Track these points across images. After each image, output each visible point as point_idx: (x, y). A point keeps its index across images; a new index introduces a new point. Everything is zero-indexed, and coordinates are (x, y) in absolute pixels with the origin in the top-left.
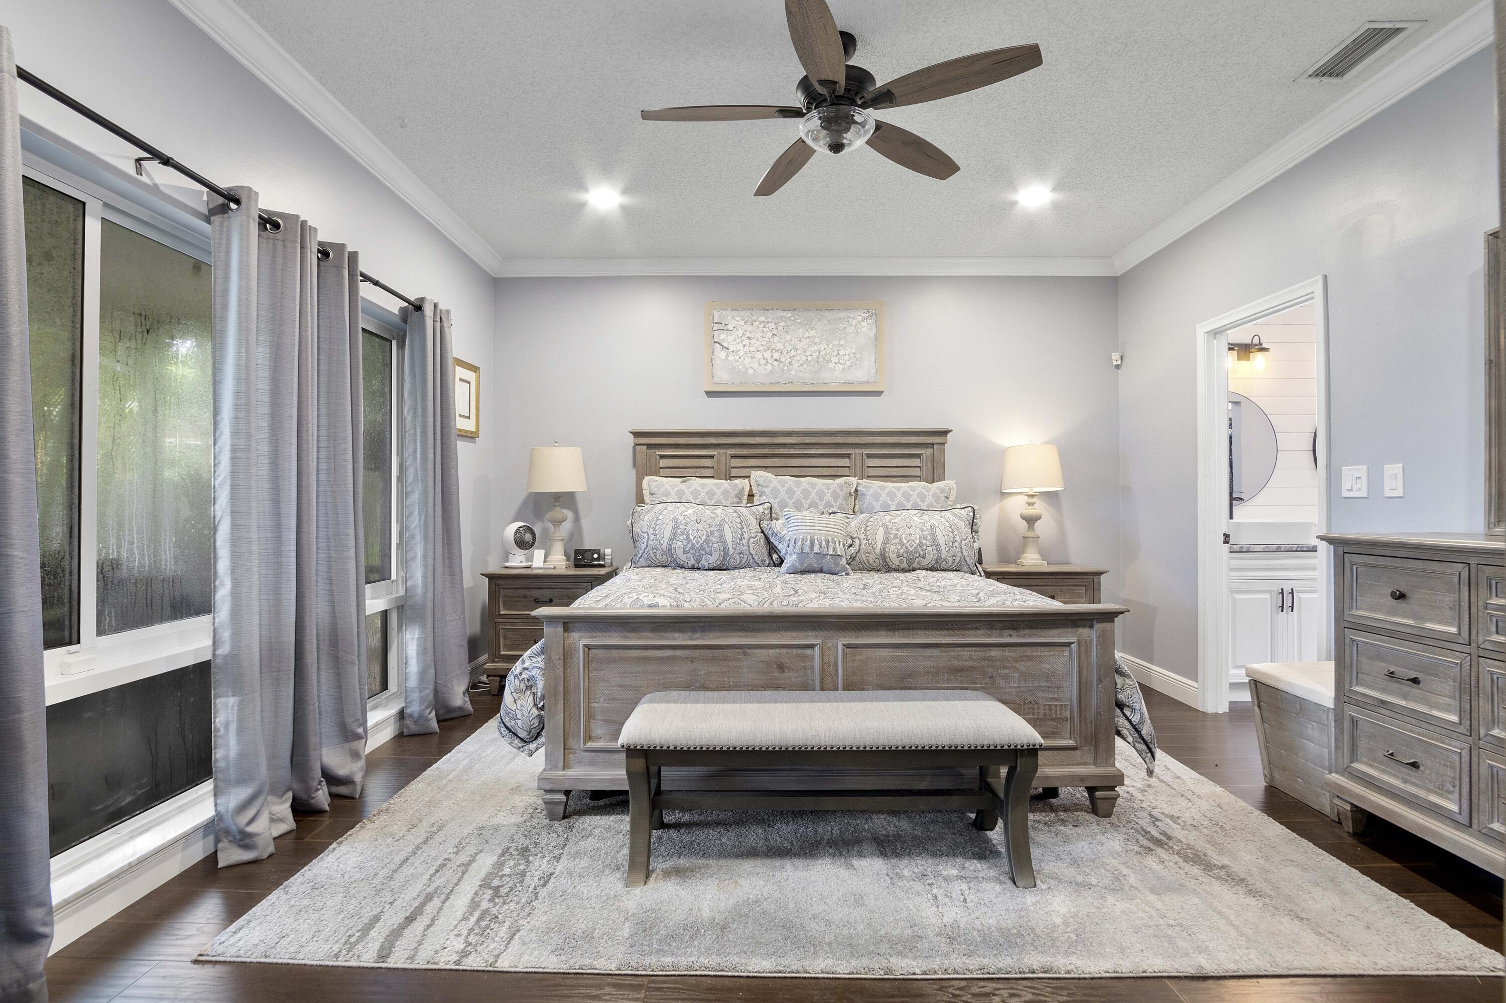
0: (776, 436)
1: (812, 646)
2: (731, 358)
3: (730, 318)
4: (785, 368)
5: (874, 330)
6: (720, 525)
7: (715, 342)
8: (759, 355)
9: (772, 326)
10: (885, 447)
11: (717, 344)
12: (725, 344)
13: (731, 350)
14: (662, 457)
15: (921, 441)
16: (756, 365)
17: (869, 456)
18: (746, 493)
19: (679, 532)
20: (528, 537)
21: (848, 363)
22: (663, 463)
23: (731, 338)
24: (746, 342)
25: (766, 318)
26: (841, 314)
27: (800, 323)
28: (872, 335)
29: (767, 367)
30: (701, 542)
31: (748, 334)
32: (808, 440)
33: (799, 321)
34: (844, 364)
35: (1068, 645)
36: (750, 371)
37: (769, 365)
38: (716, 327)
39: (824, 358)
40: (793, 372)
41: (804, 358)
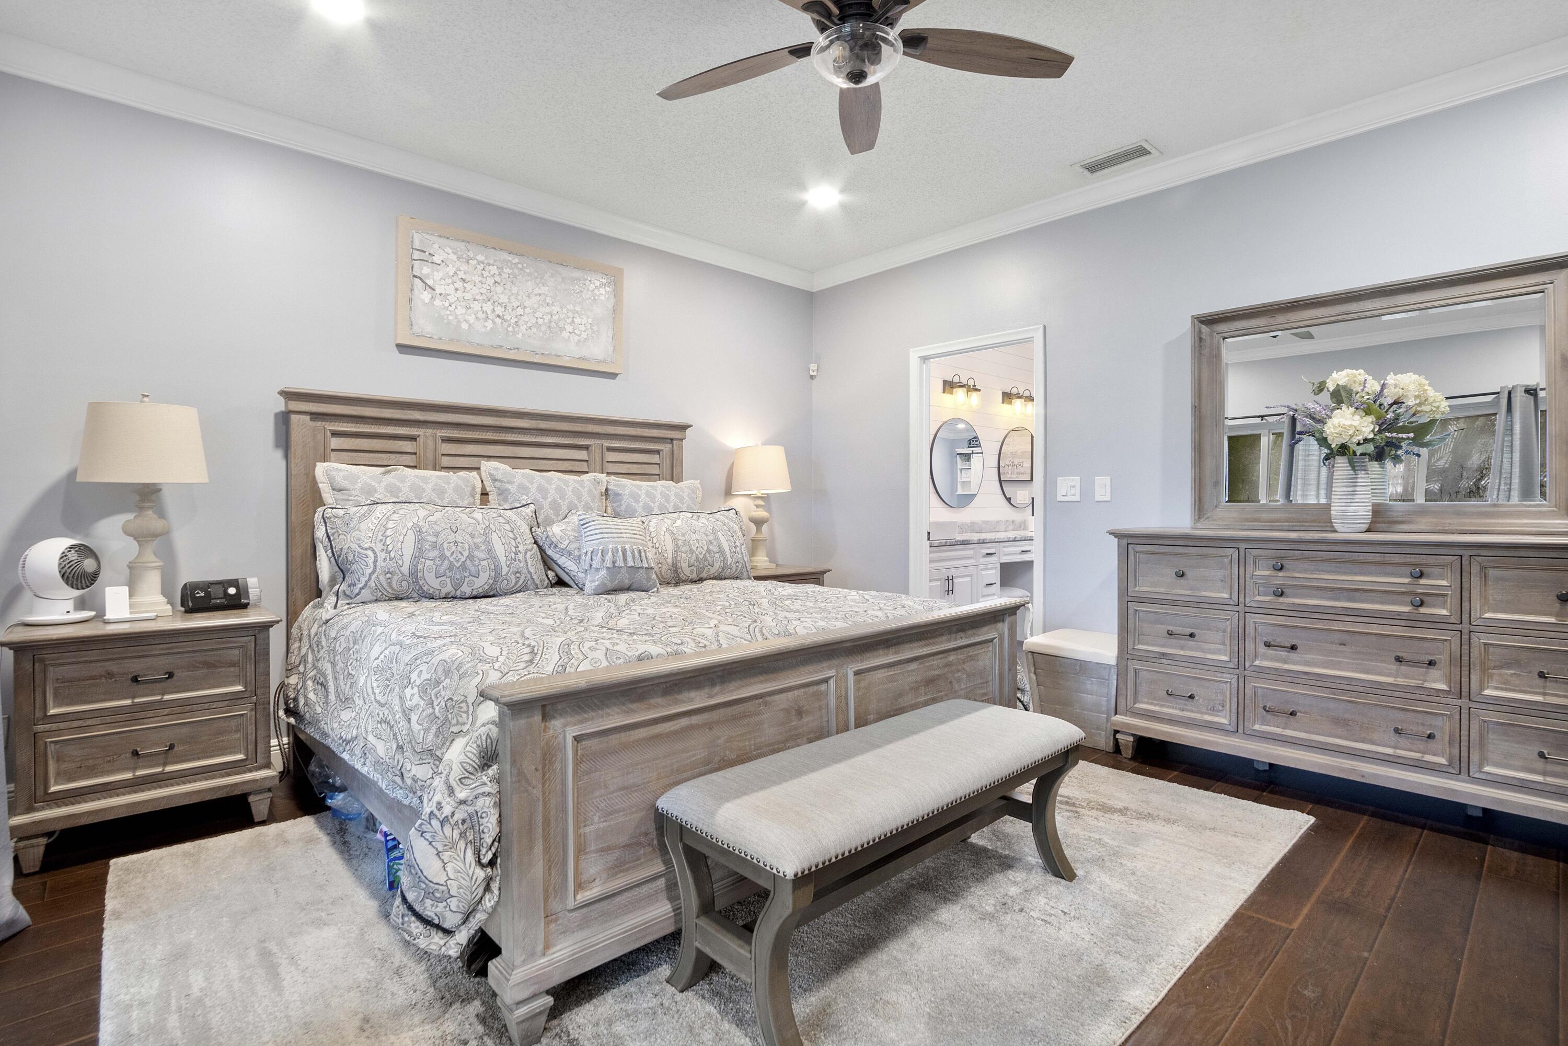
0: (505, 417)
1: (826, 680)
2: (438, 302)
3: (436, 246)
4: (510, 329)
5: (612, 301)
6: (486, 534)
7: (415, 276)
8: (476, 306)
9: (494, 270)
10: (625, 440)
11: (418, 280)
12: (430, 282)
13: (438, 291)
14: (335, 434)
15: (662, 436)
16: (472, 319)
17: (610, 449)
18: (479, 490)
19: (427, 546)
20: (89, 565)
21: (584, 335)
22: (335, 443)
23: (438, 275)
24: (459, 284)
25: (487, 258)
26: (577, 274)
27: (529, 274)
28: (610, 306)
29: (486, 324)
30: (463, 559)
31: (461, 275)
32: (543, 425)
33: (528, 271)
34: (579, 336)
35: (991, 640)
36: (465, 326)
37: (490, 322)
38: (417, 255)
39: (557, 324)
40: (520, 336)
41: (534, 321)
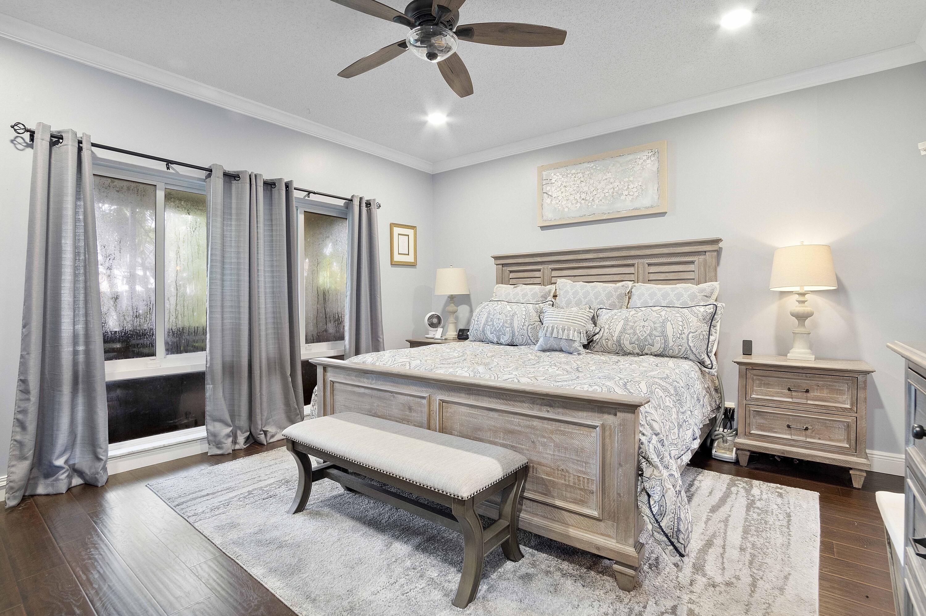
2: (554, 202)
3: (553, 174)
4: (590, 204)
5: (657, 165)
7: (544, 193)
8: (571, 198)
9: (580, 175)
12: (550, 193)
13: (554, 196)
16: (569, 205)
21: (636, 194)
22: (511, 275)
23: (553, 189)
24: (563, 190)
25: (577, 170)
26: (631, 157)
27: (599, 170)
28: (655, 169)
29: (577, 205)
31: (564, 184)
33: (599, 168)
34: (633, 195)
36: (566, 210)
37: (579, 203)
38: (544, 182)
39: (617, 193)
40: (595, 207)
41: (603, 195)
